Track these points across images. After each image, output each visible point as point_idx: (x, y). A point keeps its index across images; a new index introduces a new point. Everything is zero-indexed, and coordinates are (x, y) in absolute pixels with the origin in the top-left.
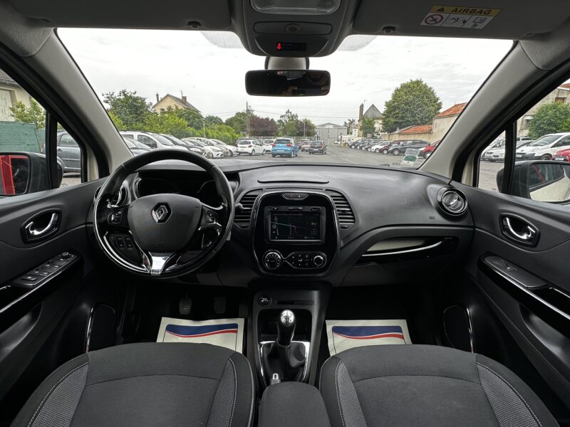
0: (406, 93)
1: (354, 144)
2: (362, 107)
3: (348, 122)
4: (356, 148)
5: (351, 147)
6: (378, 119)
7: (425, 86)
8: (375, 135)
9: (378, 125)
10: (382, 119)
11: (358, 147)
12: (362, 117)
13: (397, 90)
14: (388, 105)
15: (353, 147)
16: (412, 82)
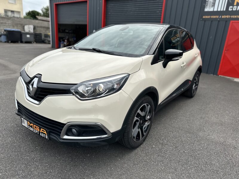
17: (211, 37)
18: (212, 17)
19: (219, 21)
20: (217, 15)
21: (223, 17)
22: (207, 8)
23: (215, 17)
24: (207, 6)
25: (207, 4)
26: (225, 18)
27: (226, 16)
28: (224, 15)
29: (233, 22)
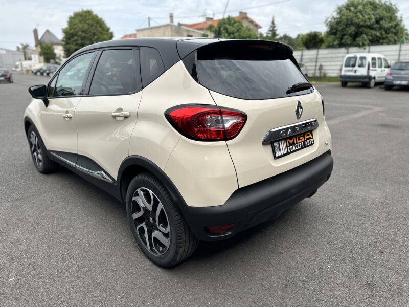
0: (80, 21)
1: (39, 71)
2: (35, 32)
3: (21, 47)
4: (42, 74)
5: (36, 73)
6: (57, 44)
7: (96, 17)
8: (58, 61)
9: (59, 51)
10: (62, 45)
11: (45, 74)
12: (39, 43)
13: (71, 18)
14: (65, 31)
15: (39, 74)
16: (83, 12)
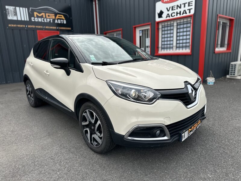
17: (25, 46)
18: (18, 26)
19: (27, 30)
20: (23, 25)
21: (29, 26)
22: (10, 16)
23: (21, 26)
24: (9, 14)
25: (8, 12)
26: (31, 28)
27: (32, 26)
28: (29, 25)
29: (39, 32)
